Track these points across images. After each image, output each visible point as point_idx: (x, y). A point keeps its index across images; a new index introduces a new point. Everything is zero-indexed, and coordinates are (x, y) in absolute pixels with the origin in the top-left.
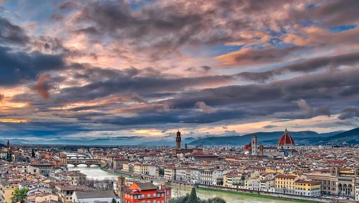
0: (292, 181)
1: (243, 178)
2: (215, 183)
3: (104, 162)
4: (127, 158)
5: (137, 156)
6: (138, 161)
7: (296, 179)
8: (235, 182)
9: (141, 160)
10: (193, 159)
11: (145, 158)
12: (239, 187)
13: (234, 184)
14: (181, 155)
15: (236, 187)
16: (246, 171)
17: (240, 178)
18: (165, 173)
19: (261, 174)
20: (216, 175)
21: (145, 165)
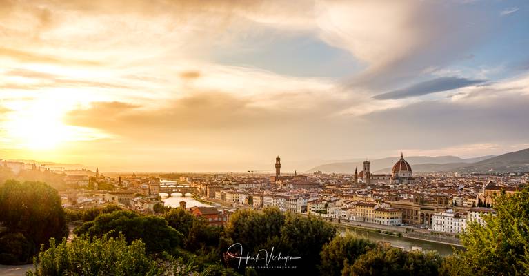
0: (372, 209)
1: (326, 206)
2: (299, 211)
3: (199, 190)
4: (221, 186)
5: (232, 183)
6: (233, 189)
7: (376, 207)
8: (319, 210)
9: (235, 188)
10: (291, 186)
11: (241, 186)
12: (322, 215)
13: (317, 212)
14: (280, 182)
15: (319, 214)
16: (333, 199)
17: (324, 206)
18: (254, 201)
19: (345, 202)
20: (301, 202)
21: (237, 193)
